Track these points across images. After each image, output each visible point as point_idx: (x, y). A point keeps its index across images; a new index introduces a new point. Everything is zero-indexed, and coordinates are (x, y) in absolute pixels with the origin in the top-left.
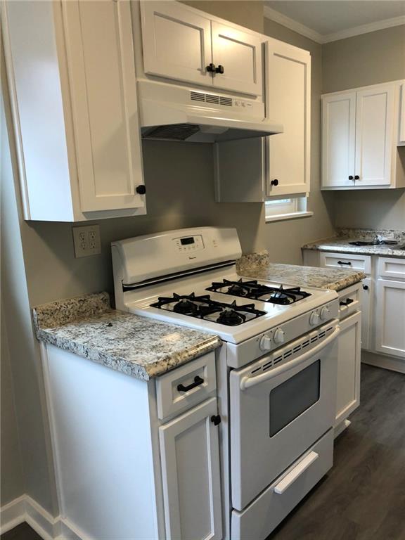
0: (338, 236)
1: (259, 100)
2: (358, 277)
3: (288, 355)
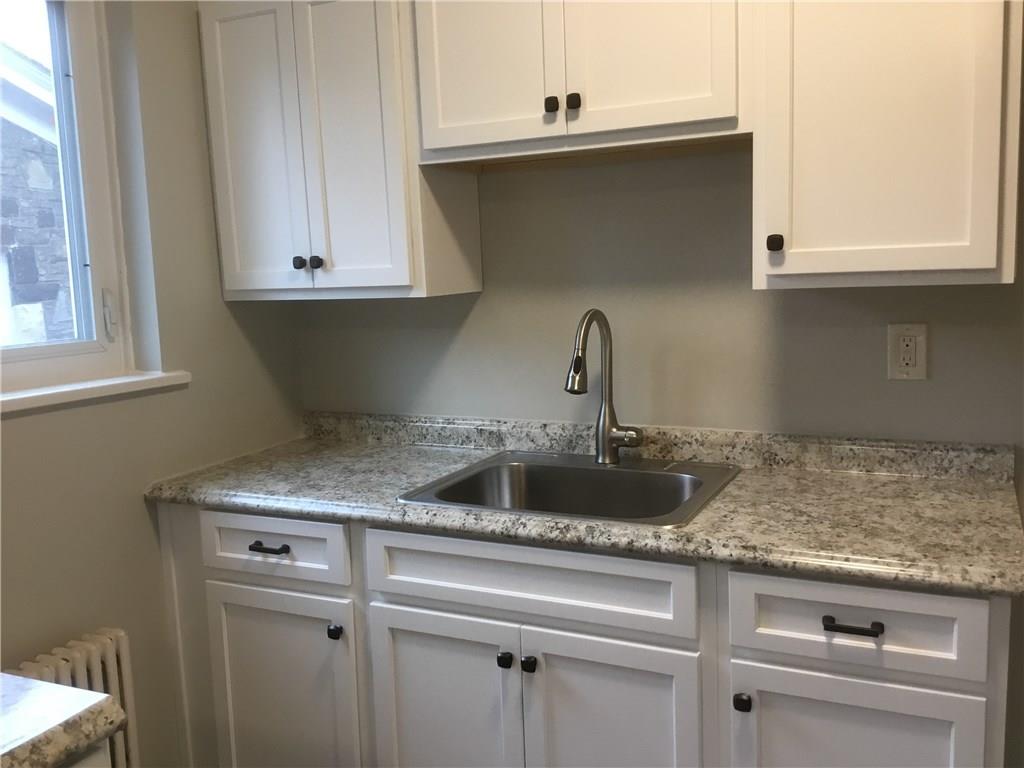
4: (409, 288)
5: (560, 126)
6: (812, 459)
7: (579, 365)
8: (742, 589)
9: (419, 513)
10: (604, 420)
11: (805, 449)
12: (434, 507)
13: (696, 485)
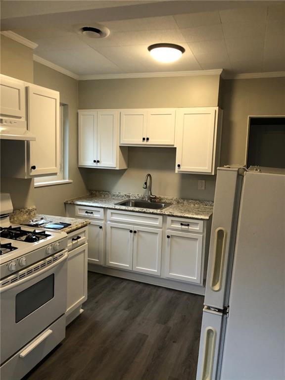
0: (90, 195)
1: (23, 120)
2: (85, 223)
3: (30, 272)
4: (115, 168)
5: (145, 142)
6: (185, 202)
7: (146, 183)
8: (169, 219)
9: (118, 207)
10: (150, 194)
11: (184, 201)
12: (120, 206)
13: (164, 206)
